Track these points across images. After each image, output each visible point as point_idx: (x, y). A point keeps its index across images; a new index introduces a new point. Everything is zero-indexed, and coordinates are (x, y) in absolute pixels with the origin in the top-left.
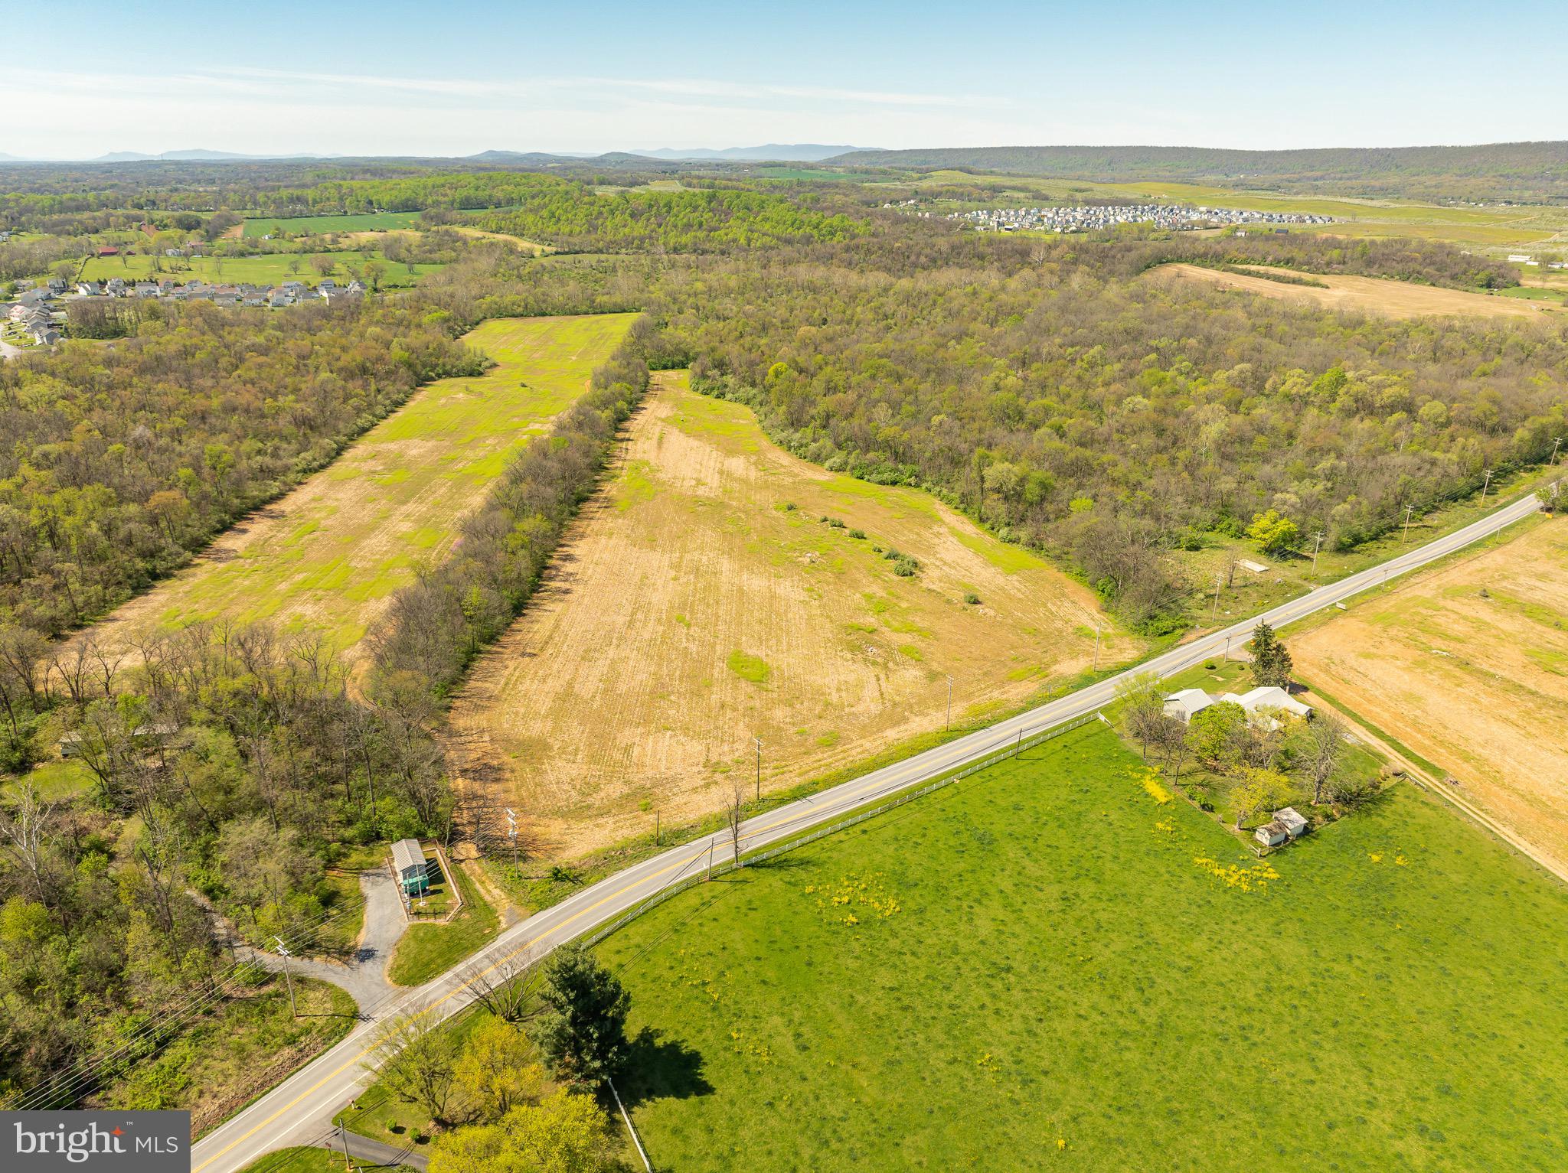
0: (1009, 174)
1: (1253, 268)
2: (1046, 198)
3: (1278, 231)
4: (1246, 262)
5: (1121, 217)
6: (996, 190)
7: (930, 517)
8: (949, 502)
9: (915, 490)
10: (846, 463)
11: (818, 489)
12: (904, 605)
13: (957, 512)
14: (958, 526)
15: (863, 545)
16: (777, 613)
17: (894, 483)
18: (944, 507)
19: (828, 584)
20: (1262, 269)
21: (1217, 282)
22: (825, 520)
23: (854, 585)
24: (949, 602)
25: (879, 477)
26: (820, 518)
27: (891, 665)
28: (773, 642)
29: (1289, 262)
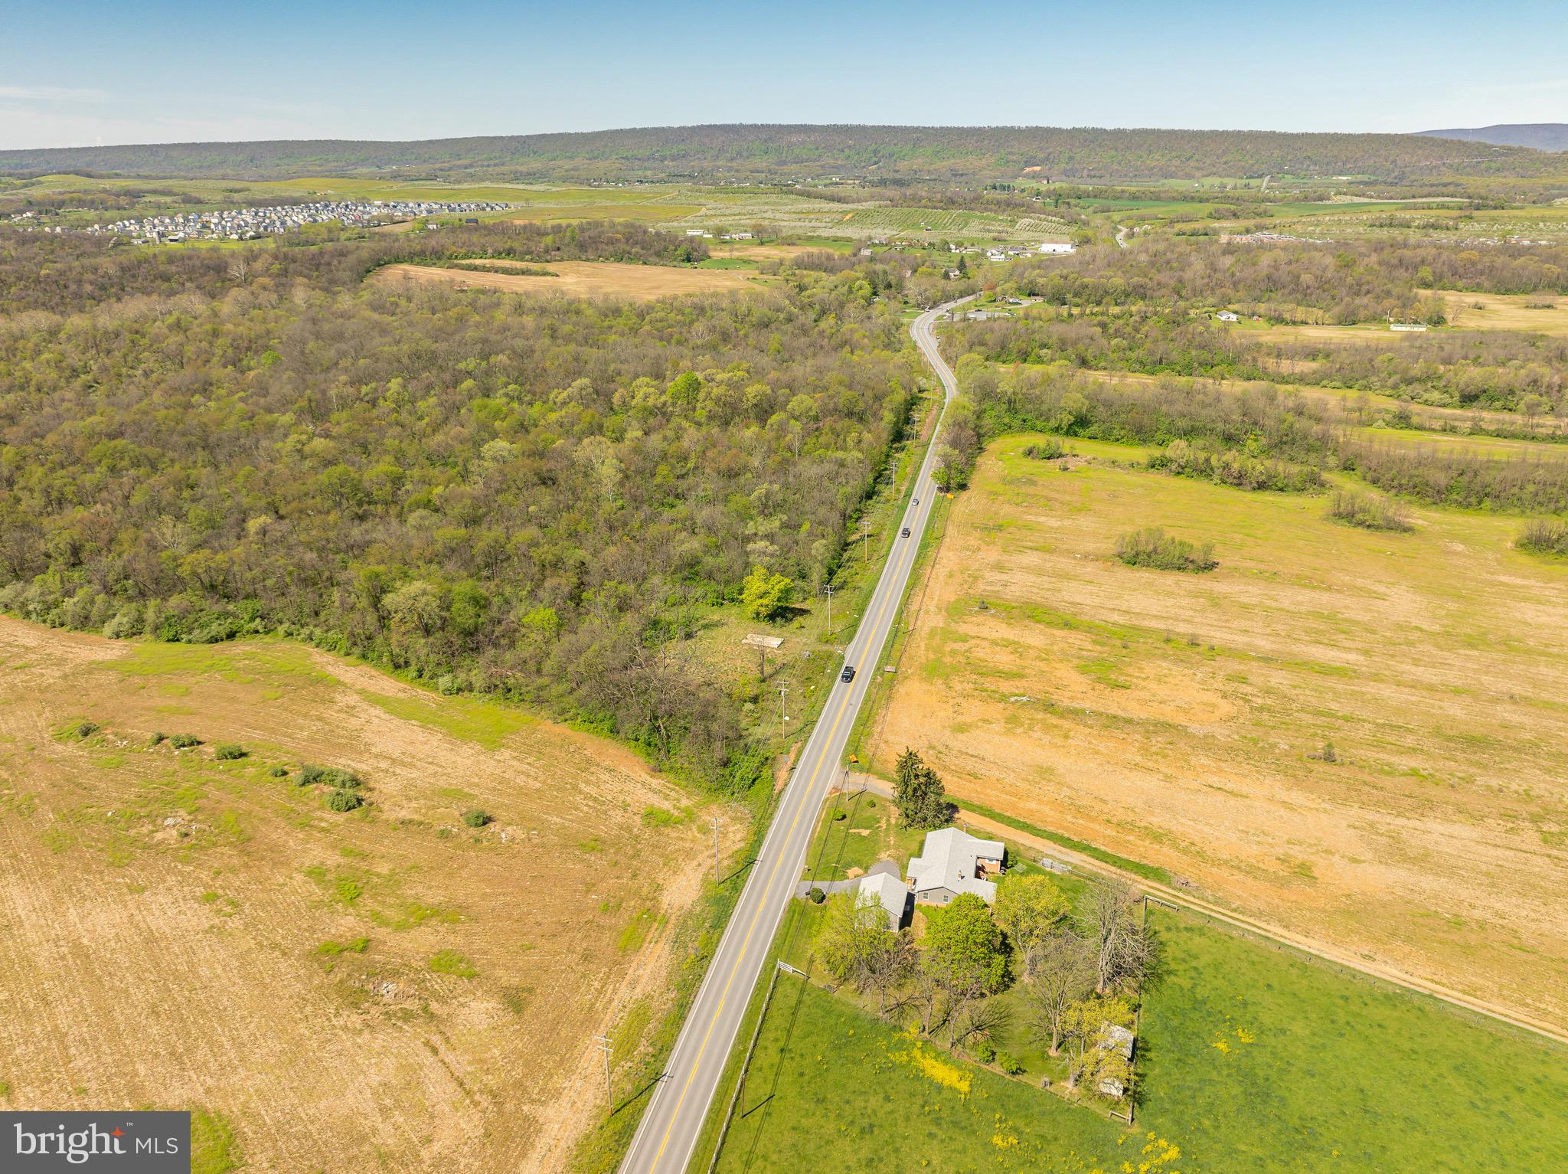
0: (139, 176)
1: (478, 262)
2: (199, 202)
3: (468, 221)
4: (466, 256)
5: (298, 217)
6: (135, 195)
7: (320, 681)
8: (333, 647)
9: (268, 639)
10: (140, 620)
11: (113, 677)
12: (384, 868)
13: (351, 659)
14: (363, 683)
15: (249, 770)
16: (176, 976)
17: (231, 636)
18: (329, 658)
19: (234, 871)
20: (487, 262)
21: (452, 281)
22: (160, 739)
23: (279, 858)
24: (445, 835)
25: (206, 634)
26: (150, 736)
27: (434, 1006)
28: (202, 1052)
29: (509, 253)
